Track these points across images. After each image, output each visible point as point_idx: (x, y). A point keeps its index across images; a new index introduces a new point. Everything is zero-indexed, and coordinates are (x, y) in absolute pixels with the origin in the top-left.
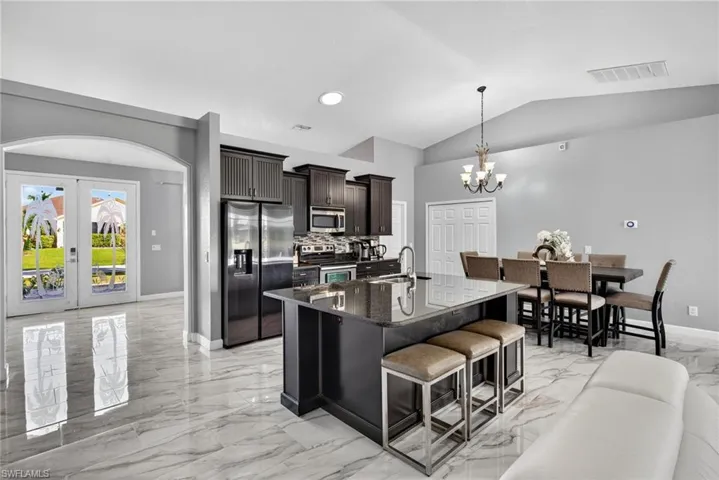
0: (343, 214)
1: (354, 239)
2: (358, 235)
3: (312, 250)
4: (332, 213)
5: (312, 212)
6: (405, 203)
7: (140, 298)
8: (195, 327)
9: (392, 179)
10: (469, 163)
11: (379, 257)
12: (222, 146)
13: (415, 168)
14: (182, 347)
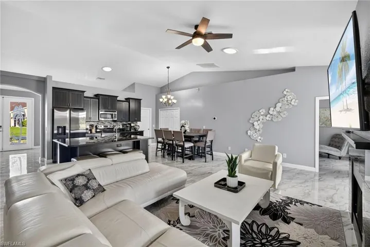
0: (116, 113)
1: (124, 123)
2: (126, 122)
3: (103, 127)
4: (111, 113)
5: (100, 113)
6: (151, 109)
7: (33, 147)
8: (43, 156)
9: (141, 100)
10: (164, 95)
11: (136, 130)
12: (53, 88)
13: (156, 95)
14: (39, 163)
